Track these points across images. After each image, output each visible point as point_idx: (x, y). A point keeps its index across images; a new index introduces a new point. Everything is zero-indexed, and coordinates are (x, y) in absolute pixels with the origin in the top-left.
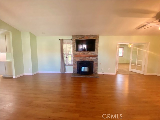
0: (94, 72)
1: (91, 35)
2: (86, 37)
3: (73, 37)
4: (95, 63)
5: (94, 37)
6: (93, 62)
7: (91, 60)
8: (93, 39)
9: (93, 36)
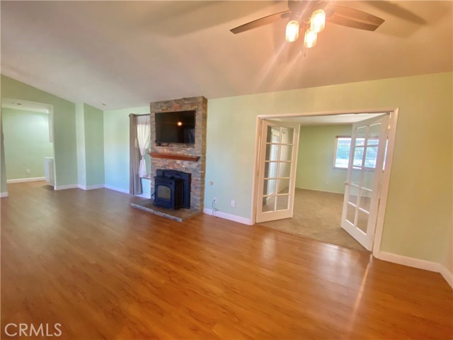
0: (191, 205)
1: (184, 99)
2: (175, 105)
3: (151, 106)
4: (195, 178)
5: (192, 105)
6: (190, 175)
7: (186, 169)
8: (190, 109)
9: (190, 102)
